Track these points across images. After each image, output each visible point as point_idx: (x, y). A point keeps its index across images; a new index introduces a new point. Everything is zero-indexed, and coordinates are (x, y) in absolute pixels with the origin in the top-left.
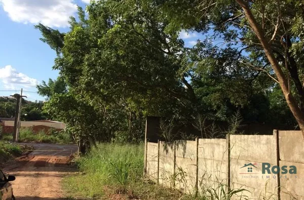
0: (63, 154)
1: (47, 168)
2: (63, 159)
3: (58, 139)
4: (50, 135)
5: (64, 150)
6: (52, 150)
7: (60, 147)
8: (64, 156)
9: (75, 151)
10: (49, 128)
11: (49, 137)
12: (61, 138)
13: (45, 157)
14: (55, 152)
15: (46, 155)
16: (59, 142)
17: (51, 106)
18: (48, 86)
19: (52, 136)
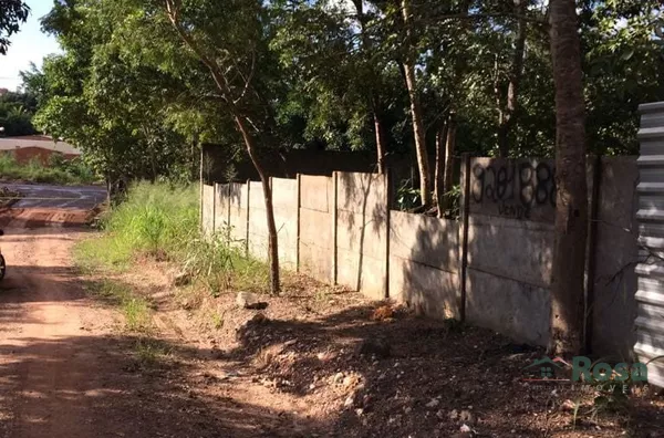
0: (80, 205)
1: (48, 229)
2: (79, 213)
3: (69, 175)
4: (53, 167)
5: (83, 197)
6: (58, 198)
7: (74, 191)
8: (81, 208)
9: (101, 199)
10: (50, 152)
11: (51, 172)
12: (76, 172)
13: (43, 211)
14: (65, 201)
15: (47, 206)
16: (70, 181)
17: (49, 119)
18: (42, 73)
19: (57, 170)
